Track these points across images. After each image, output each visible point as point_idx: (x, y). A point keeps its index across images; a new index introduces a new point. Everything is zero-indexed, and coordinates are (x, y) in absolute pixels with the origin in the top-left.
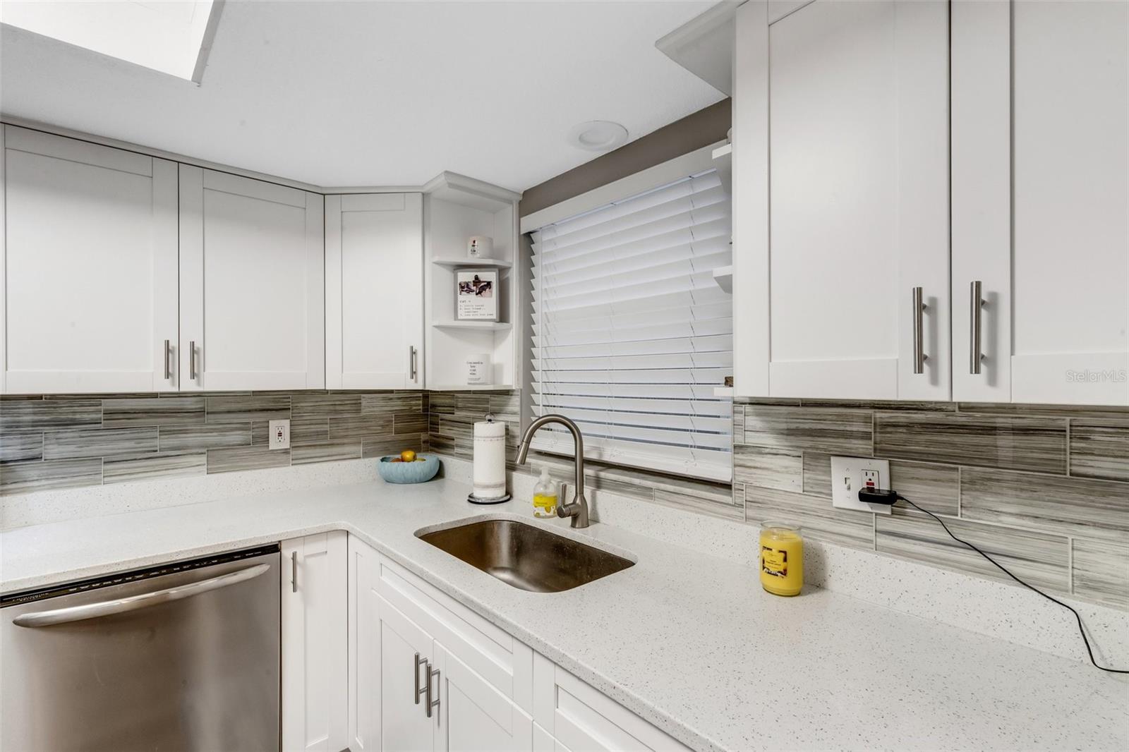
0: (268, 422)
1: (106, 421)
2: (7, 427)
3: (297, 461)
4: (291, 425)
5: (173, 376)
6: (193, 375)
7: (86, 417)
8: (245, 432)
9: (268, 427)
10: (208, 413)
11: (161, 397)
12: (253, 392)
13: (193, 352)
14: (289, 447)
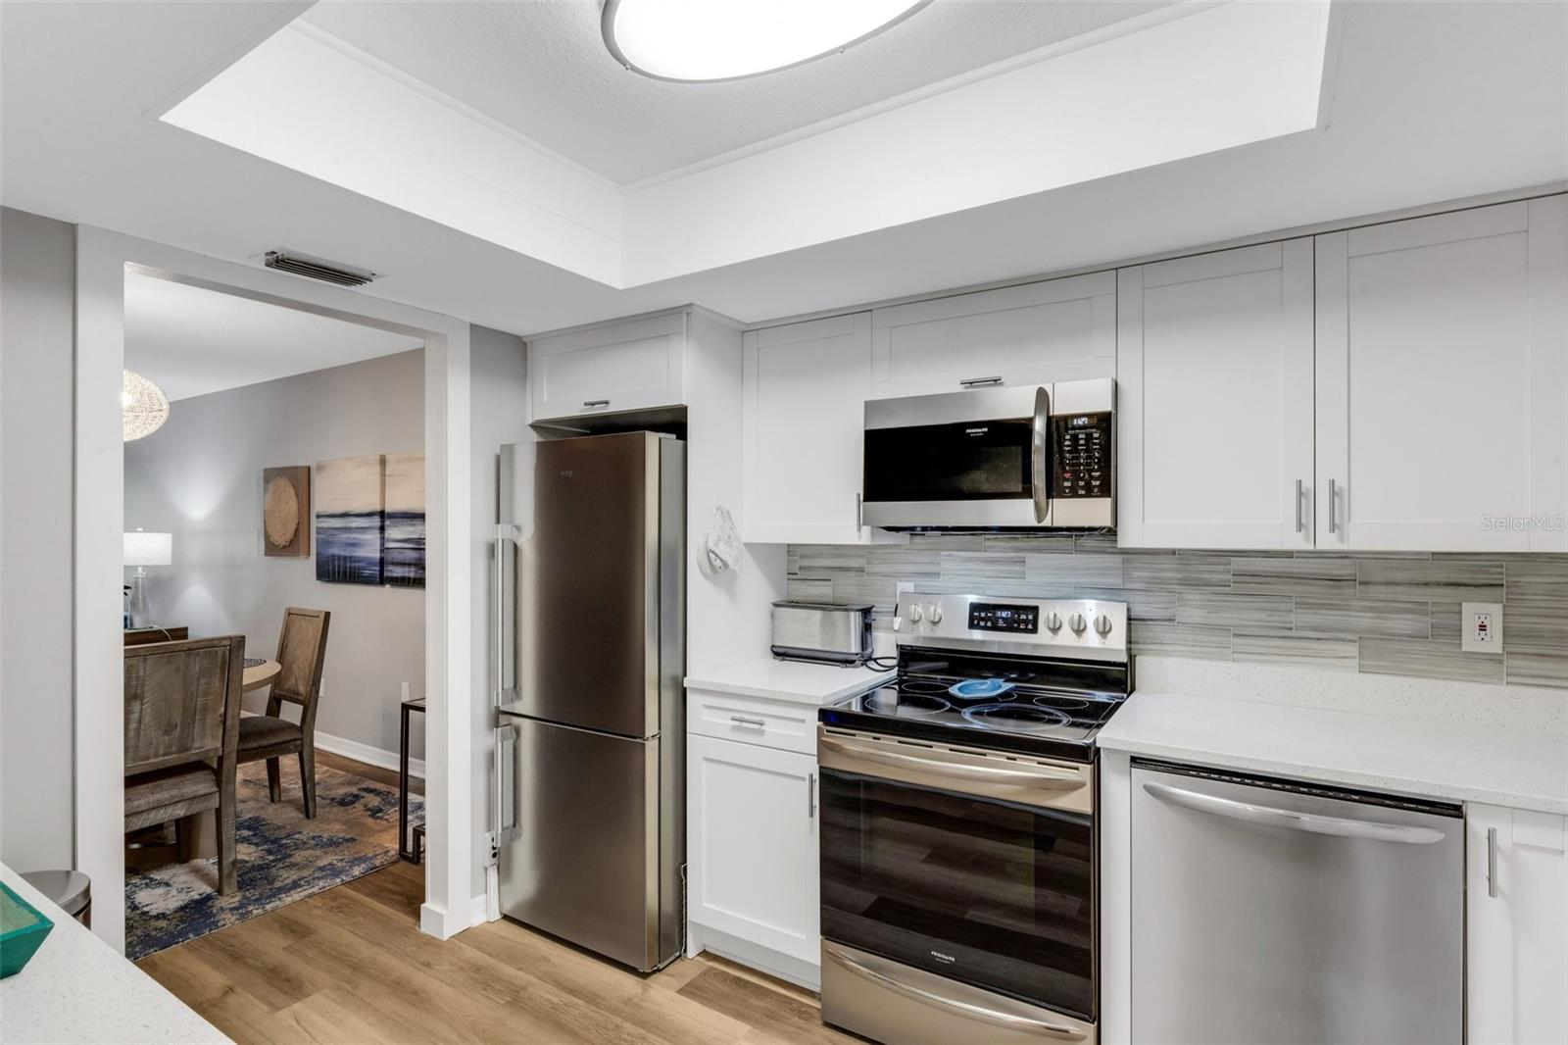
0: (1461, 604)
1: (1236, 585)
2: (1149, 583)
3: (1515, 678)
4: (1504, 615)
5: (1307, 528)
6: (1333, 527)
7: (1216, 577)
8: (1419, 618)
9: (1461, 613)
10: (1360, 583)
11: (1297, 557)
12: (1433, 554)
13: (1334, 493)
14: (1501, 651)
